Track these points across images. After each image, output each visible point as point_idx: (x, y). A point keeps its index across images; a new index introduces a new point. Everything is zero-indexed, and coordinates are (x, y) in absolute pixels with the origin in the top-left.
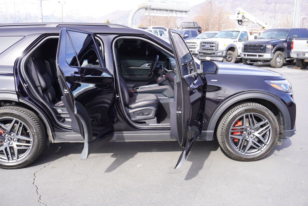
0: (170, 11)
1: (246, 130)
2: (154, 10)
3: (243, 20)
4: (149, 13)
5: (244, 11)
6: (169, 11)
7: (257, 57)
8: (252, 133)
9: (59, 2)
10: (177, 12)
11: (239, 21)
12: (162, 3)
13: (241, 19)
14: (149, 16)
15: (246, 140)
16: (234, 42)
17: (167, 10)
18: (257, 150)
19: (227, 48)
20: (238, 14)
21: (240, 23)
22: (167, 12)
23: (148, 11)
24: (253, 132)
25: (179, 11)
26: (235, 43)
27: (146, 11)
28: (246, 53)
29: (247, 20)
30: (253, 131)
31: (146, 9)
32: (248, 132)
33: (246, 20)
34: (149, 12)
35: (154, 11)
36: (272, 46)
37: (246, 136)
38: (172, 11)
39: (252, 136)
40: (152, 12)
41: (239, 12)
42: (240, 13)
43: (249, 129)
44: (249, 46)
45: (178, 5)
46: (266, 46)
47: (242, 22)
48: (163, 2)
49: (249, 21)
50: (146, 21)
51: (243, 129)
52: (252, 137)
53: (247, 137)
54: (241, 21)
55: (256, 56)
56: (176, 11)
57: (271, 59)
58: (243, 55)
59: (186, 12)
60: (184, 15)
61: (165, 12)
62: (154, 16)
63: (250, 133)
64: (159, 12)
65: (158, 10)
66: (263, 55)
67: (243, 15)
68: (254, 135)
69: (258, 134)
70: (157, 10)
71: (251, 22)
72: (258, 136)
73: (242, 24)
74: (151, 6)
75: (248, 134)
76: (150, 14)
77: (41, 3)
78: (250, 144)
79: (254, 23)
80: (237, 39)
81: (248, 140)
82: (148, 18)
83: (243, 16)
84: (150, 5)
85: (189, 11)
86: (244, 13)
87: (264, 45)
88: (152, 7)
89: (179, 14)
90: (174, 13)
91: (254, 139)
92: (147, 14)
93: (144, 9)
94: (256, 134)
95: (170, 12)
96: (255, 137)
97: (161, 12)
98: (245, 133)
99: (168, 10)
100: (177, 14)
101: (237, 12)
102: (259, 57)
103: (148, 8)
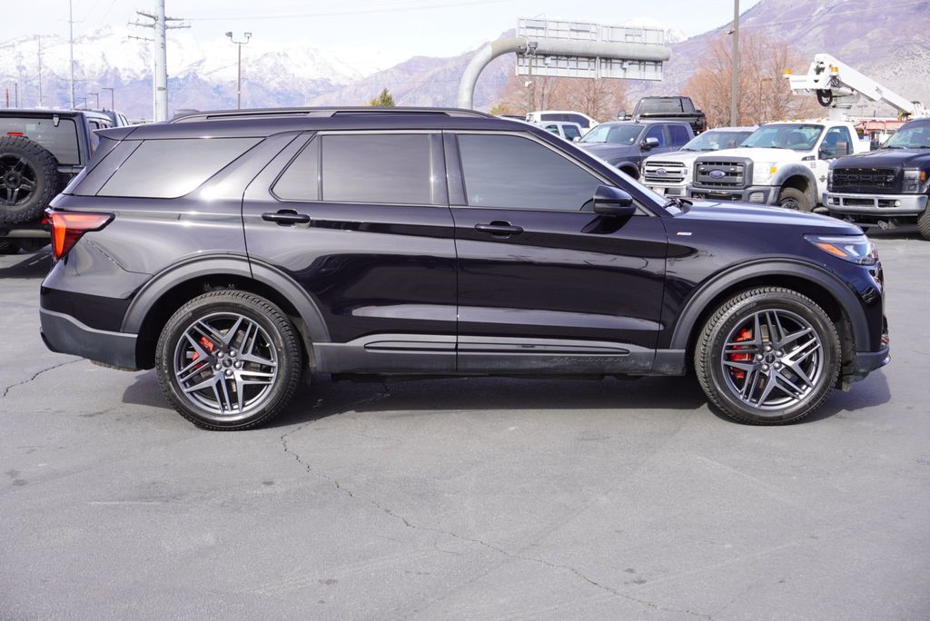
0: (601, 58)
1: (762, 351)
2: (546, 55)
3: (833, 89)
4: (530, 67)
5: (836, 63)
6: (598, 60)
7: (876, 208)
8: (777, 359)
9: (230, 34)
10: (626, 65)
11: (820, 93)
12: (574, 35)
13: (828, 88)
14: (531, 77)
15: (762, 375)
16: (805, 159)
17: (590, 57)
18: (790, 398)
19: (780, 180)
20: (819, 70)
21: (825, 100)
22: (592, 64)
23: (527, 61)
24: (779, 357)
25: (633, 60)
26: (807, 164)
27: (521, 60)
28: (842, 196)
29: (849, 91)
30: (779, 353)
31: (520, 53)
32: (766, 354)
33: (843, 90)
34: (530, 63)
35: (548, 60)
36: (924, 173)
37: (761, 365)
38: (608, 59)
39: (777, 365)
40: (540, 62)
41: (821, 66)
42: (823, 69)
43: (769, 348)
44: (849, 172)
45: (630, 39)
46: (902, 172)
47: (831, 97)
48: (578, 31)
49: (855, 93)
50: (520, 92)
51: (754, 346)
52: (776, 369)
53: (765, 367)
54: (828, 93)
55: (871, 202)
56: (624, 60)
57: (921, 213)
58: (831, 200)
59: (657, 62)
60: (650, 73)
61: (584, 64)
62: (546, 78)
63: (770, 359)
64: (563, 63)
65: (562, 56)
66: (895, 201)
67: (834, 74)
68: (781, 363)
69: (791, 359)
70: (558, 56)
71: (862, 96)
72: (790, 363)
73: (832, 104)
74: (536, 44)
75: (767, 360)
76: (534, 72)
77: (164, 36)
78: (772, 383)
79: (871, 100)
80: (815, 152)
81: (767, 373)
82: (527, 84)
83: (834, 78)
84: (534, 40)
85: (667, 60)
86: (837, 69)
87: (898, 168)
88: (540, 47)
89: (634, 72)
90: (616, 66)
91: (780, 373)
92: (522, 70)
93: (515, 54)
94: (786, 360)
95: (603, 64)
96: (783, 367)
97: (572, 64)
98: (760, 357)
99: (595, 58)
100: (625, 69)
101: (814, 66)
102: (880, 206)
103: (528, 51)
